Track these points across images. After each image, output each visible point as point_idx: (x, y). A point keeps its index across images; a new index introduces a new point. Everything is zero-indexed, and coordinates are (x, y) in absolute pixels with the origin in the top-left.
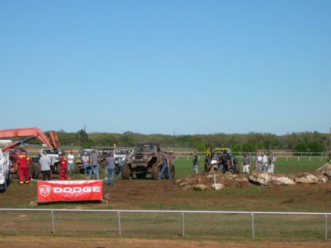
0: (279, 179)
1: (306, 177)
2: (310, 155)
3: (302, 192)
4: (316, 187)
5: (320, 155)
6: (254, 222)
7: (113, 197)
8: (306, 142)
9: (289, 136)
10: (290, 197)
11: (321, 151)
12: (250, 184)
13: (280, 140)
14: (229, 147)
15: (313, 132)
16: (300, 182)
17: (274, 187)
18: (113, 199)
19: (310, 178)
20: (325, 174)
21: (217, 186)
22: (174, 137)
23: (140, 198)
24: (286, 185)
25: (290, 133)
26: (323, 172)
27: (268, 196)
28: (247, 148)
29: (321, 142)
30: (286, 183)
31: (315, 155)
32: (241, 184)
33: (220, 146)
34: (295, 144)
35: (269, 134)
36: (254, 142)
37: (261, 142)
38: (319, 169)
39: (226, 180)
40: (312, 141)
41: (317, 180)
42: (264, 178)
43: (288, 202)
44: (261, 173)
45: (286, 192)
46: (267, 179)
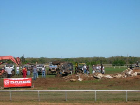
0: (106, 76)
1: (118, 75)
2: (119, 66)
3: (116, 82)
4: (122, 80)
5: (123, 66)
6: (96, 94)
7: (36, 85)
8: (118, 60)
9: (110, 58)
10: (111, 84)
11: (124, 64)
12: (94, 79)
13: (106, 60)
14: (85, 63)
15: (120, 56)
16: (115, 77)
17: (104, 80)
18: (36, 86)
19: (119, 76)
20: (126, 74)
21: (80, 80)
22: (62, 59)
23: (47, 85)
24: (109, 79)
25: (111, 57)
27: (102, 84)
28: (93, 63)
29: (124, 60)
30: (109, 78)
31: (121, 66)
32: (90, 79)
33: (81, 63)
34: (113, 62)
35: (102, 57)
36: (96, 61)
37: (99, 61)
38: (123, 72)
39: (84, 77)
40: (120, 60)
41: (122, 76)
42: (100, 76)
43: (110, 86)
44: (99, 74)
45: (109, 82)
46: (101, 76)
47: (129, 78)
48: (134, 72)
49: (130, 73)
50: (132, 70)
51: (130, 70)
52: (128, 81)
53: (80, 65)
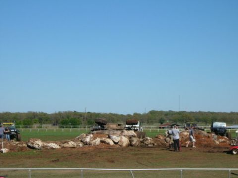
0: (49, 145)
1: (68, 143)
2: (70, 127)
3: (65, 154)
4: (75, 150)
5: (78, 127)
6: (31, 176)
8: (68, 118)
9: (56, 114)
10: (56, 158)
11: (79, 125)
12: (28, 149)
13: (50, 117)
14: (13, 122)
15: (73, 111)
16: (64, 147)
17: (46, 151)
20: (81, 141)
21: (4, 150)
24: (54, 149)
25: (57, 112)
26: (80, 140)
27: (41, 157)
28: (26, 122)
29: (79, 118)
30: (54, 147)
31: (75, 127)
32: (22, 149)
33: (6, 121)
34: (61, 120)
35: (42, 113)
36: (31, 118)
37: (37, 119)
38: (77, 137)
39: (11, 146)
40: (72, 117)
41: (75, 145)
42: (38, 144)
43: (56, 161)
44: (36, 141)
45: (54, 154)
46: (40, 145)
47: (87, 149)
48: (94, 138)
49: (88, 140)
50: (92, 135)
51: (88, 135)
52: (84, 153)
53: (4, 125)
